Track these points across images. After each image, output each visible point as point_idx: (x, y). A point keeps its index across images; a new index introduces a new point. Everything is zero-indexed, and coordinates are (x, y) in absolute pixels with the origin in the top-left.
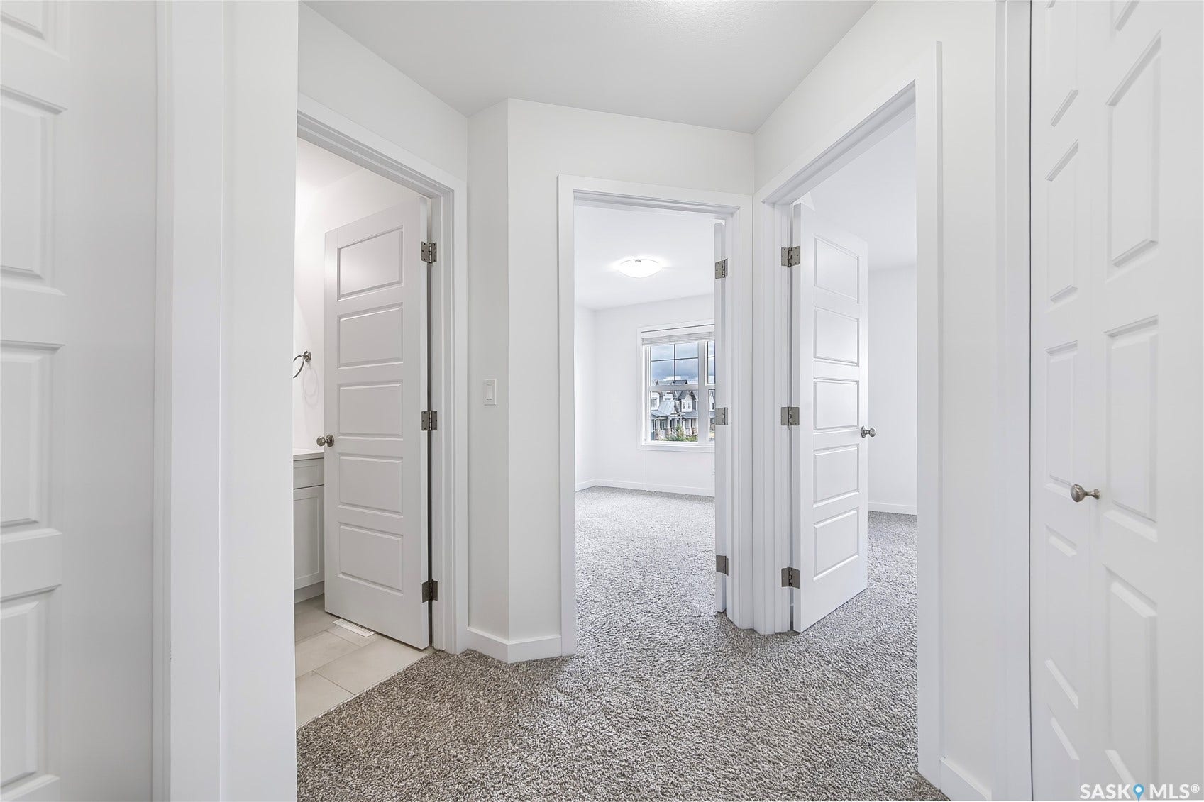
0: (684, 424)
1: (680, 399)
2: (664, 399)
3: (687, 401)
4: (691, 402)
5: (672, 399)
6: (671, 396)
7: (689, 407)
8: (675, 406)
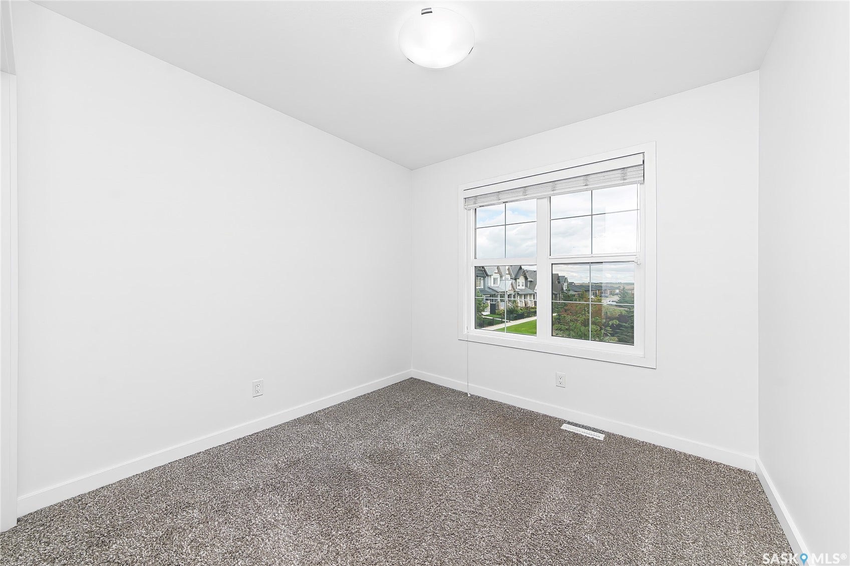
0: (518, 298)
1: (515, 279)
2: (503, 279)
3: (521, 280)
4: (524, 281)
5: (510, 279)
6: (508, 277)
7: (523, 286)
8: (512, 284)
